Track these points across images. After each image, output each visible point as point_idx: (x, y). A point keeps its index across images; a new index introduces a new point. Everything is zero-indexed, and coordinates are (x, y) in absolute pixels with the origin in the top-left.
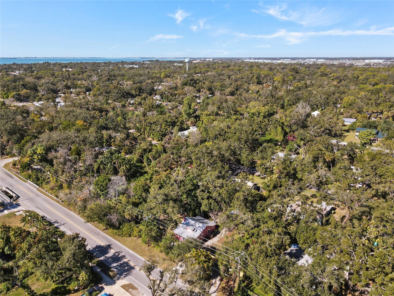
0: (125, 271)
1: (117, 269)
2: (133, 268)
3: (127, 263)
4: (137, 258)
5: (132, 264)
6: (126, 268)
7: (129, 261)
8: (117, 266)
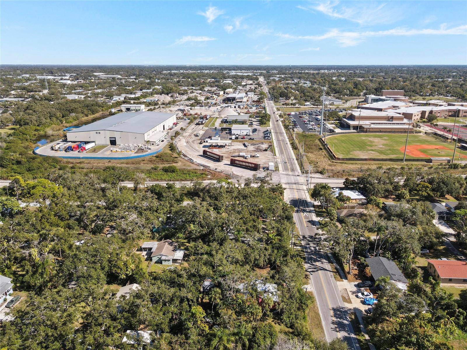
0: (341, 311)
1: (346, 318)
2: (334, 309)
3: (334, 316)
4: (324, 315)
5: (332, 313)
6: (338, 313)
7: (332, 316)
8: (344, 320)
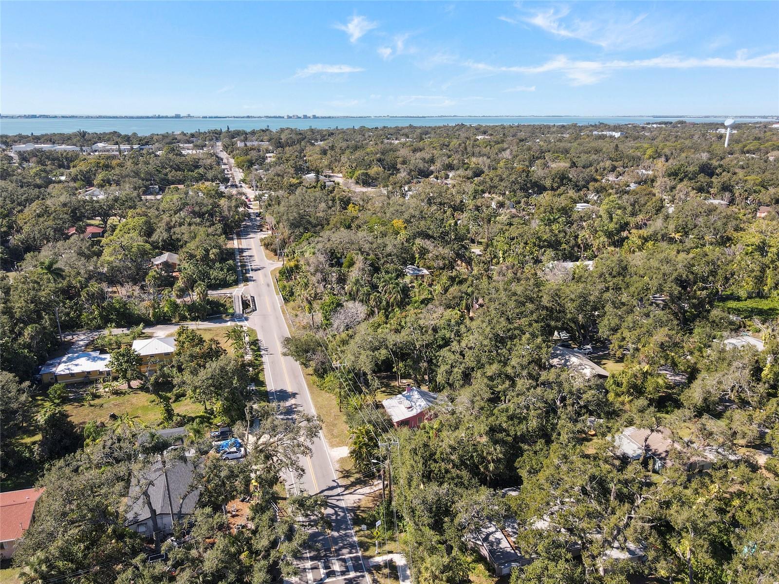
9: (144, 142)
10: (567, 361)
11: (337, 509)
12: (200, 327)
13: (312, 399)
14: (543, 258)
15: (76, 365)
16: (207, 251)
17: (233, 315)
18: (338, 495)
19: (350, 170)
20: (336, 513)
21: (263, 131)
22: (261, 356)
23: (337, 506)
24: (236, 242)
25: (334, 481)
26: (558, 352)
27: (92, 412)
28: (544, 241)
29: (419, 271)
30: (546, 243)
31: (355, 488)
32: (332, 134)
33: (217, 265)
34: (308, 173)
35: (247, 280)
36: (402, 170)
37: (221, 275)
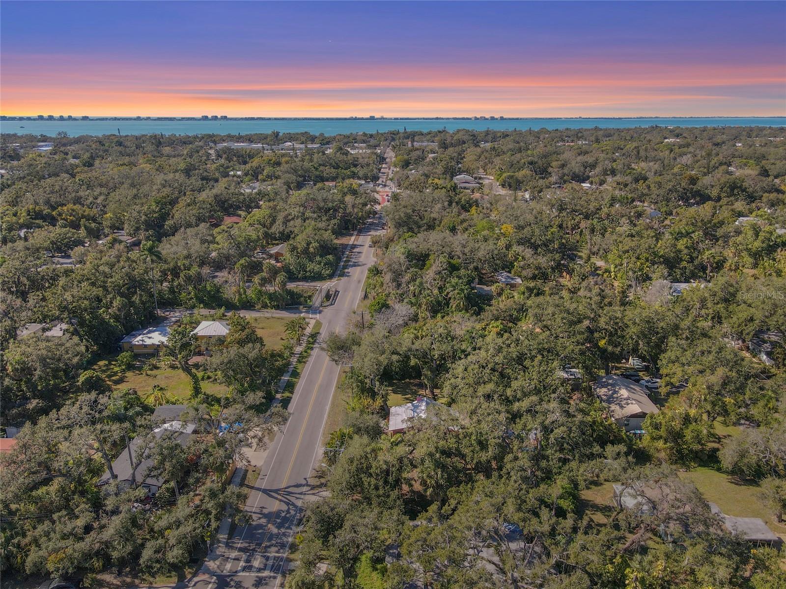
9: (325, 142)
10: (615, 392)
11: (291, 507)
12: (274, 315)
13: (333, 395)
14: (654, 276)
15: (150, 338)
16: (308, 244)
17: (310, 307)
18: (301, 494)
19: (499, 172)
20: (288, 512)
21: (440, 132)
22: (312, 349)
23: (293, 504)
24: (353, 238)
25: (305, 479)
26: (610, 381)
27: (145, 381)
28: (660, 257)
29: (513, 279)
30: (662, 260)
31: (320, 489)
32: (507, 136)
33: (318, 258)
34: (460, 174)
35: (342, 275)
36: (553, 174)
37: (317, 268)
